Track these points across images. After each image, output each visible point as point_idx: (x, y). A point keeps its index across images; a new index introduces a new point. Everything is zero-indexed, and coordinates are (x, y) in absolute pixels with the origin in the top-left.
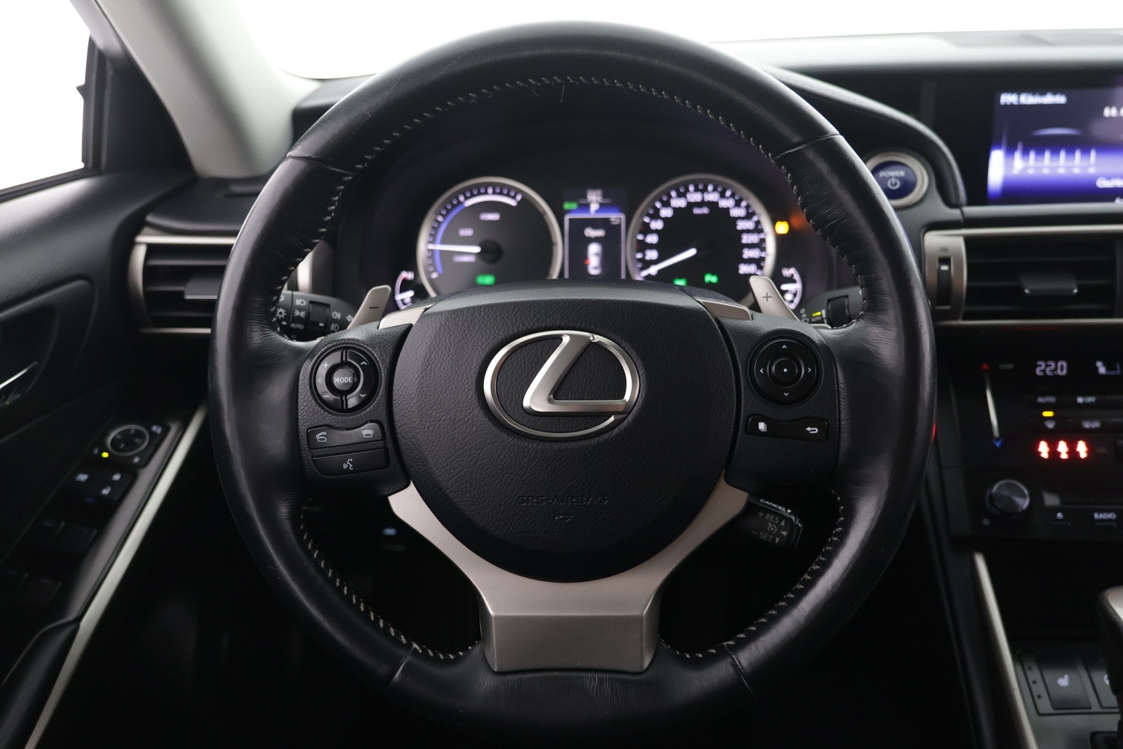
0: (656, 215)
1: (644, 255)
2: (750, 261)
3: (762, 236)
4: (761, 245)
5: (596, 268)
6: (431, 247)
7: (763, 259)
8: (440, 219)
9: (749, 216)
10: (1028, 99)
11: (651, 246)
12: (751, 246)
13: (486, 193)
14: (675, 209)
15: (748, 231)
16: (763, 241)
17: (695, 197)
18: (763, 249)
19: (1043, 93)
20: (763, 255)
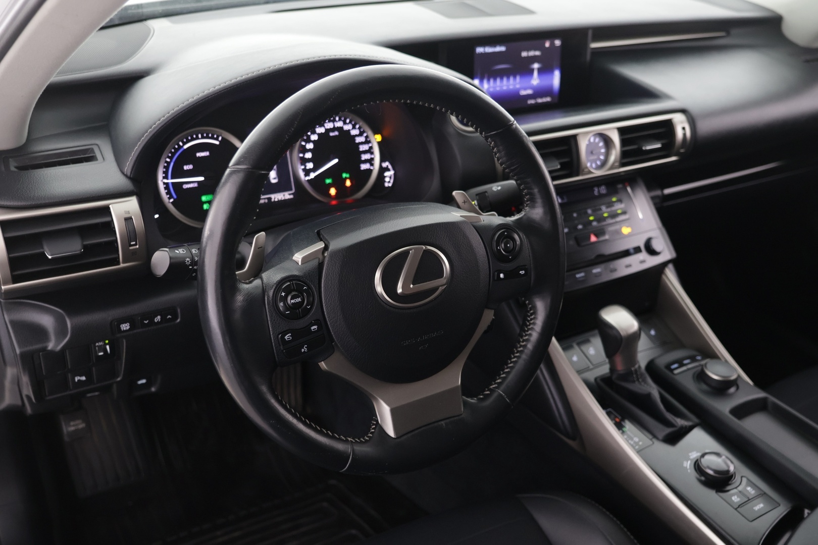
0: (308, 140)
1: (305, 166)
2: (366, 161)
3: (370, 145)
4: (370, 151)
5: (275, 178)
6: (166, 181)
7: (372, 159)
8: (168, 160)
9: (361, 134)
10: (489, 50)
11: (309, 160)
12: (365, 152)
13: (197, 138)
14: (319, 135)
15: (362, 143)
16: (371, 148)
17: (329, 125)
18: (372, 153)
19: (495, 46)
20: (372, 156)
